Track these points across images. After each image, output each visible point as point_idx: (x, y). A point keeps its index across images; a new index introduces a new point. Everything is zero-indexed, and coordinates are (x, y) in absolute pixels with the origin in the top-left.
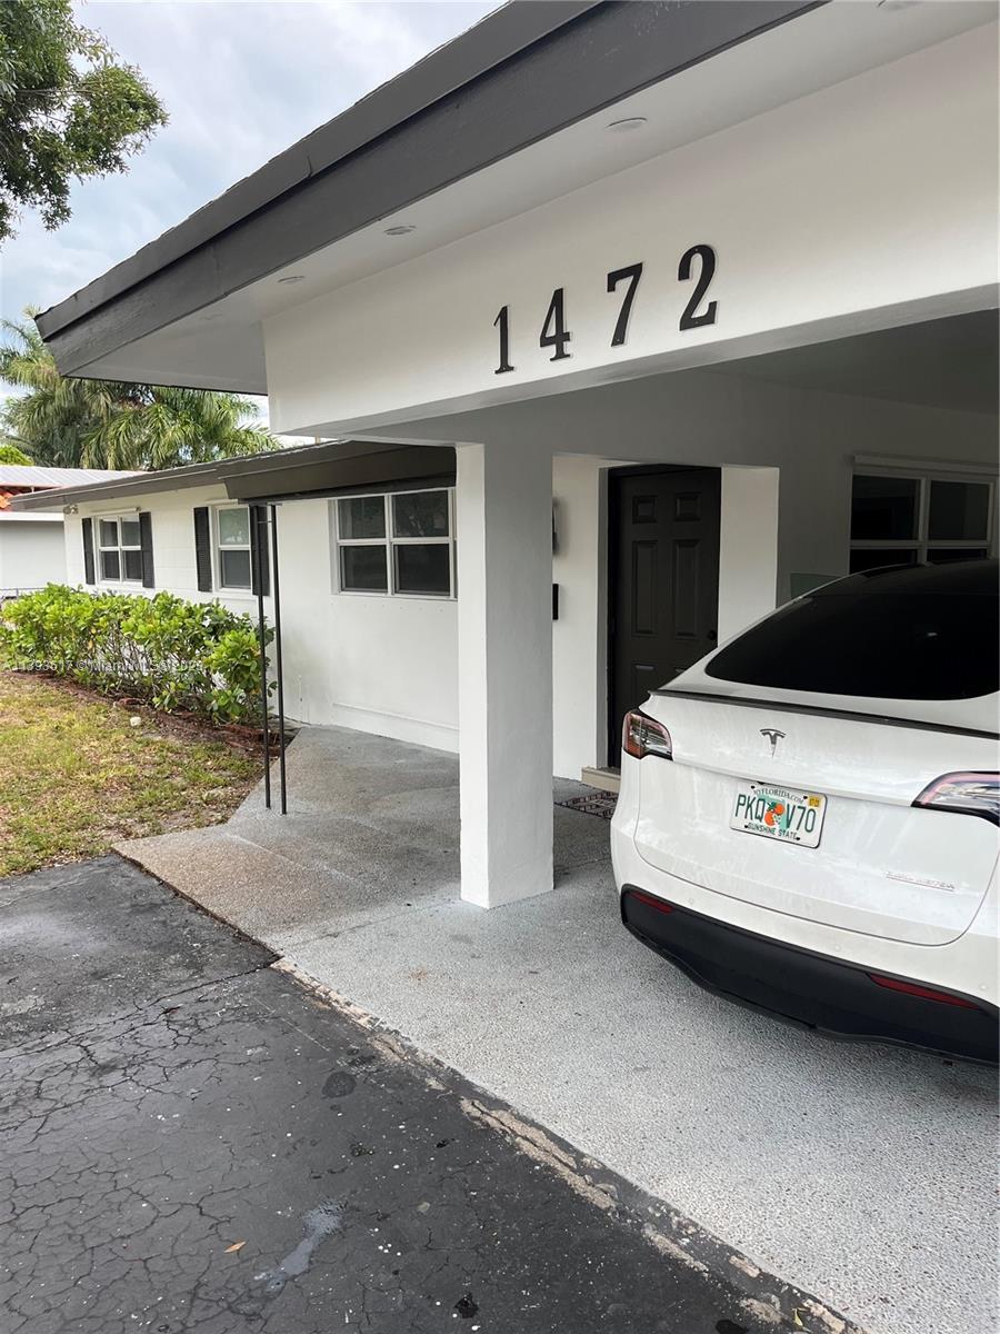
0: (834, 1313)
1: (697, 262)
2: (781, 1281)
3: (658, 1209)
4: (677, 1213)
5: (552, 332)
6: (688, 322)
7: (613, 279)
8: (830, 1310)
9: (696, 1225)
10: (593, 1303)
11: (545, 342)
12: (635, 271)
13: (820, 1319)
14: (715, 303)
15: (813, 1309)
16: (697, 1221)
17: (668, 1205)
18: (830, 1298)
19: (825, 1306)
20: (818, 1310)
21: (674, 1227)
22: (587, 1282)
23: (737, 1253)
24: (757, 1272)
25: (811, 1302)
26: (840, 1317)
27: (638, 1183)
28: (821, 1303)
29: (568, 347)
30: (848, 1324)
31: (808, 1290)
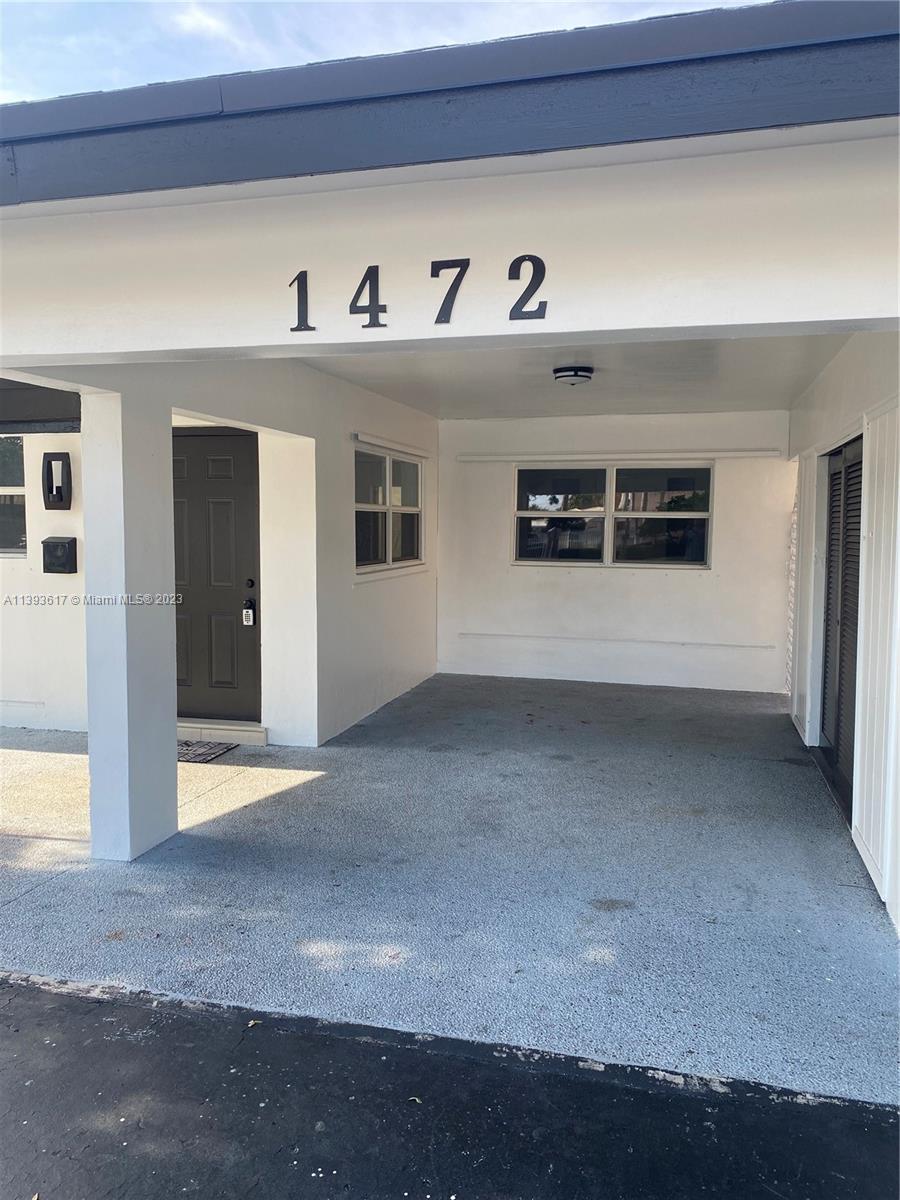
0: (671, 1073)
1: (527, 269)
2: (622, 1066)
3: (501, 1051)
4: (518, 1048)
5: (364, 301)
6: (517, 313)
7: (437, 268)
8: (667, 1071)
9: (537, 1052)
10: (520, 1137)
11: (355, 309)
12: (463, 265)
13: (665, 1080)
14: (545, 303)
15: (656, 1076)
16: (536, 1048)
17: (507, 1046)
18: (662, 1064)
19: (662, 1071)
20: (660, 1075)
21: (523, 1059)
22: (501, 1124)
23: (580, 1059)
24: (603, 1067)
25: (652, 1072)
26: (676, 1074)
27: (473, 1039)
28: (658, 1069)
29: (383, 318)
30: (685, 1076)
31: (645, 1064)
